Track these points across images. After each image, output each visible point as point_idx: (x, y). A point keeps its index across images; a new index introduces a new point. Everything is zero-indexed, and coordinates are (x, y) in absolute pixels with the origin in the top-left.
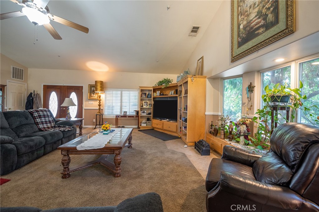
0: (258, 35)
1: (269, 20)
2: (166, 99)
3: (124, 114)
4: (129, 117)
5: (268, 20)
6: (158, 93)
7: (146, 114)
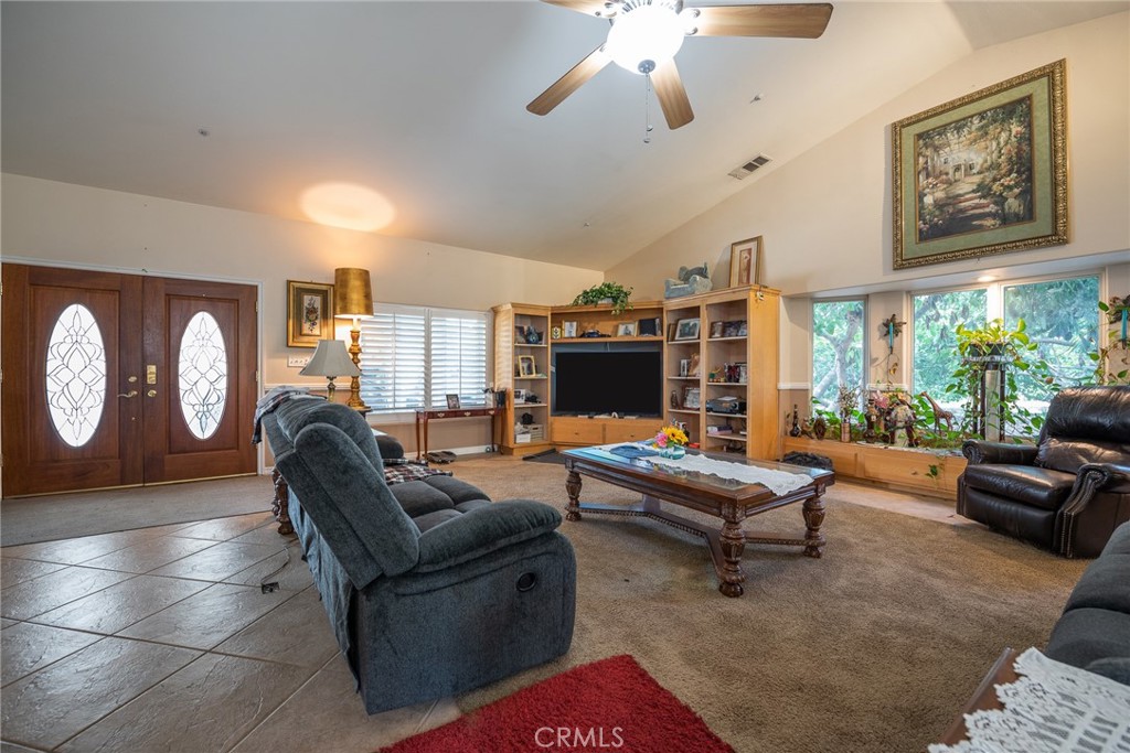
0: (980, 228)
1: (1010, 208)
2: (601, 350)
3: (452, 405)
4: (474, 413)
5: (1006, 207)
6: (569, 330)
7: (523, 401)
